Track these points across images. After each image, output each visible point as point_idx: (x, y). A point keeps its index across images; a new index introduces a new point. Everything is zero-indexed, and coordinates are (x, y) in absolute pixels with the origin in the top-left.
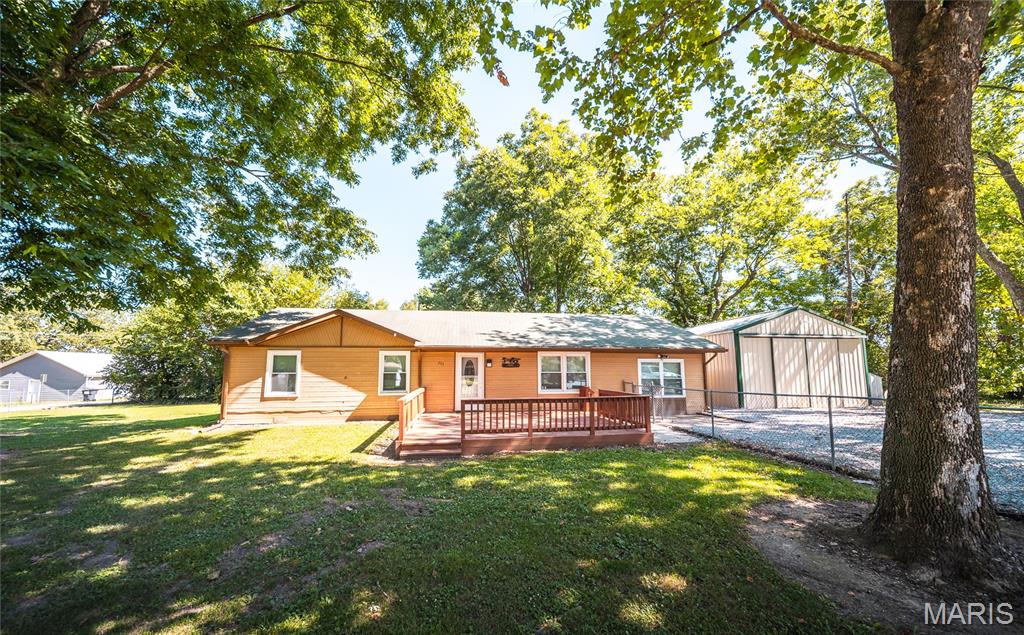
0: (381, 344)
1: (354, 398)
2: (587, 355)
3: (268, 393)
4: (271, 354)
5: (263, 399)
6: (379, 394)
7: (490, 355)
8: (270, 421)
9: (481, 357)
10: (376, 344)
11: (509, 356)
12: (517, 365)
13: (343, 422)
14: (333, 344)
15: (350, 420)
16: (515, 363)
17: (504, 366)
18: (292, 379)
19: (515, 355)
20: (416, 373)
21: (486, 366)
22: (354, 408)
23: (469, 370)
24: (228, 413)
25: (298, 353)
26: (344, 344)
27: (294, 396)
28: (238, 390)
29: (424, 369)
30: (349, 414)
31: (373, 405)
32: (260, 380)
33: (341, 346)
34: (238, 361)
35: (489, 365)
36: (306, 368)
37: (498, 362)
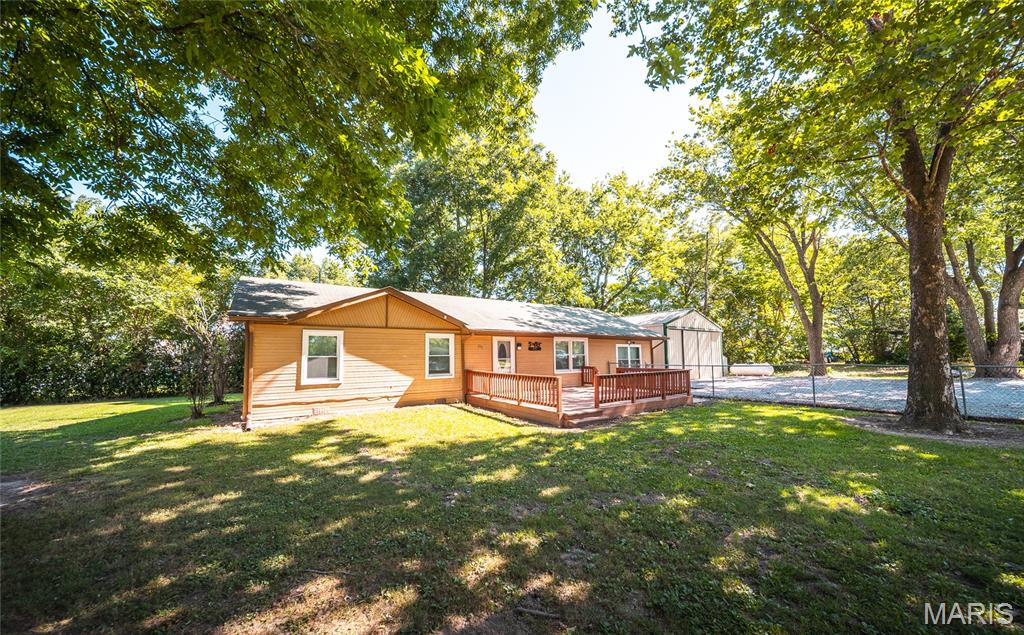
0: (427, 326)
1: (401, 383)
2: (586, 341)
3: (305, 381)
4: (307, 333)
5: (299, 387)
6: (427, 378)
7: (520, 339)
8: (310, 412)
9: (512, 340)
10: (422, 326)
11: (533, 340)
12: (539, 349)
13: (392, 408)
14: (378, 324)
15: (399, 405)
16: (536, 347)
17: (530, 349)
18: (333, 363)
19: (538, 340)
20: (459, 356)
21: (516, 349)
22: (402, 394)
23: (503, 353)
24: (255, 406)
25: (340, 334)
26: (389, 325)
27: (337, 382)
28: (267, 377)
29: (466, 352)
30: (397, 400)
31: (419, 389)
32: (295, 365)
33: (386, 327)
34: (265, 343)
35: (519, 348)
36: (349, 350)
37: (526, 346)
